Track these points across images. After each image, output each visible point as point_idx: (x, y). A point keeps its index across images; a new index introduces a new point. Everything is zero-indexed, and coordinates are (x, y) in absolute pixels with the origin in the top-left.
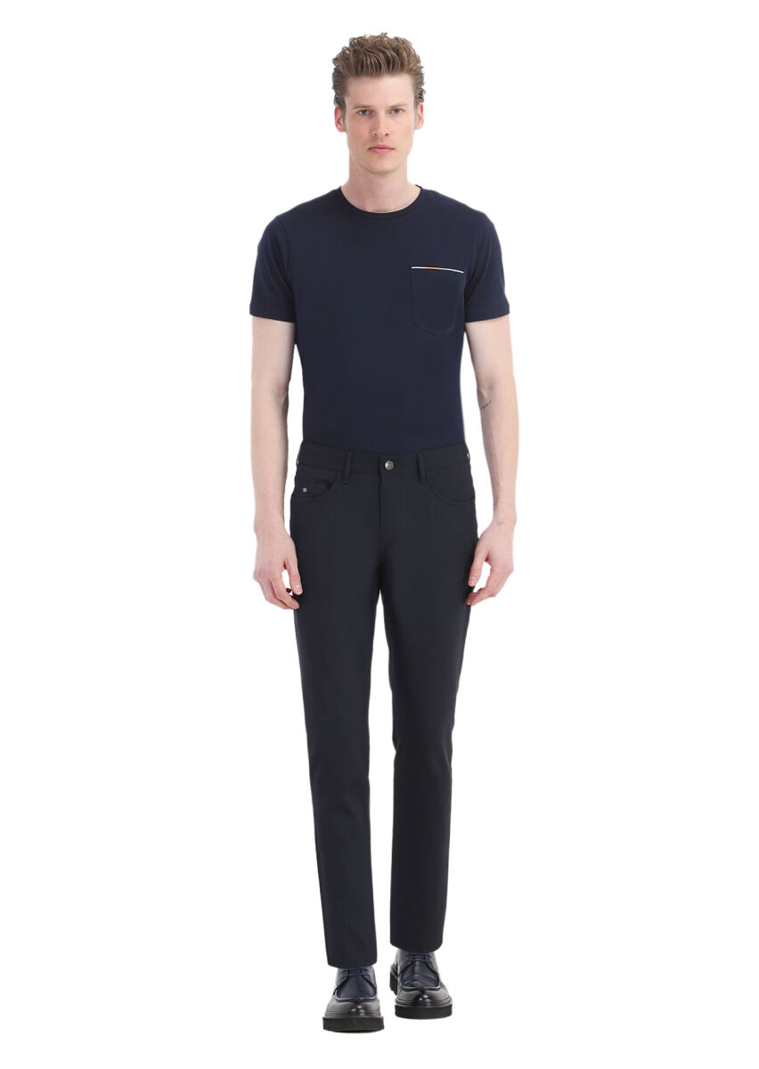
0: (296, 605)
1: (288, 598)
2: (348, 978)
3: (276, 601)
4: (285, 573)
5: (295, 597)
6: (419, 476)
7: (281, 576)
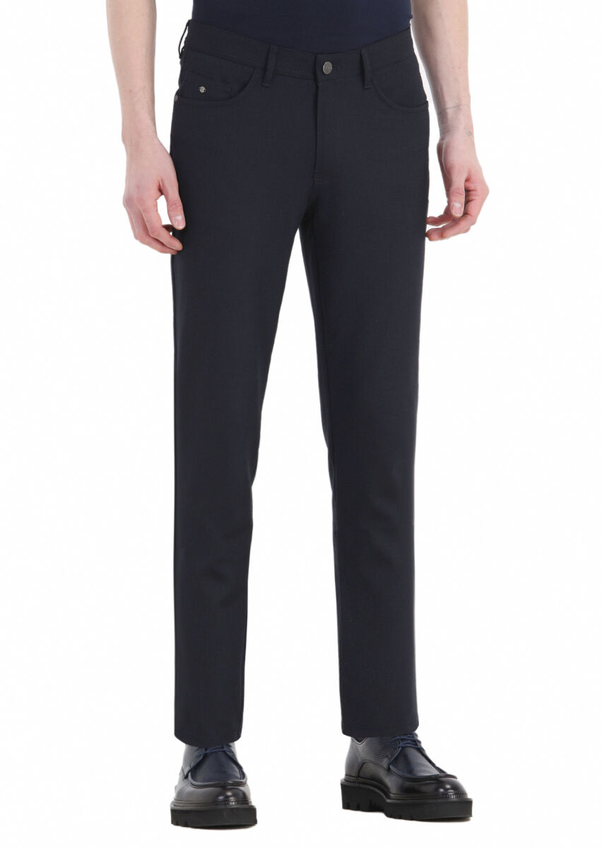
0: (178, 245)
1: (167, 237)
2: (205, 756)
3: (148, 240)
4: (162, 202)
5: (177, 234)
6: (363, 81)
7: (156, 206)
